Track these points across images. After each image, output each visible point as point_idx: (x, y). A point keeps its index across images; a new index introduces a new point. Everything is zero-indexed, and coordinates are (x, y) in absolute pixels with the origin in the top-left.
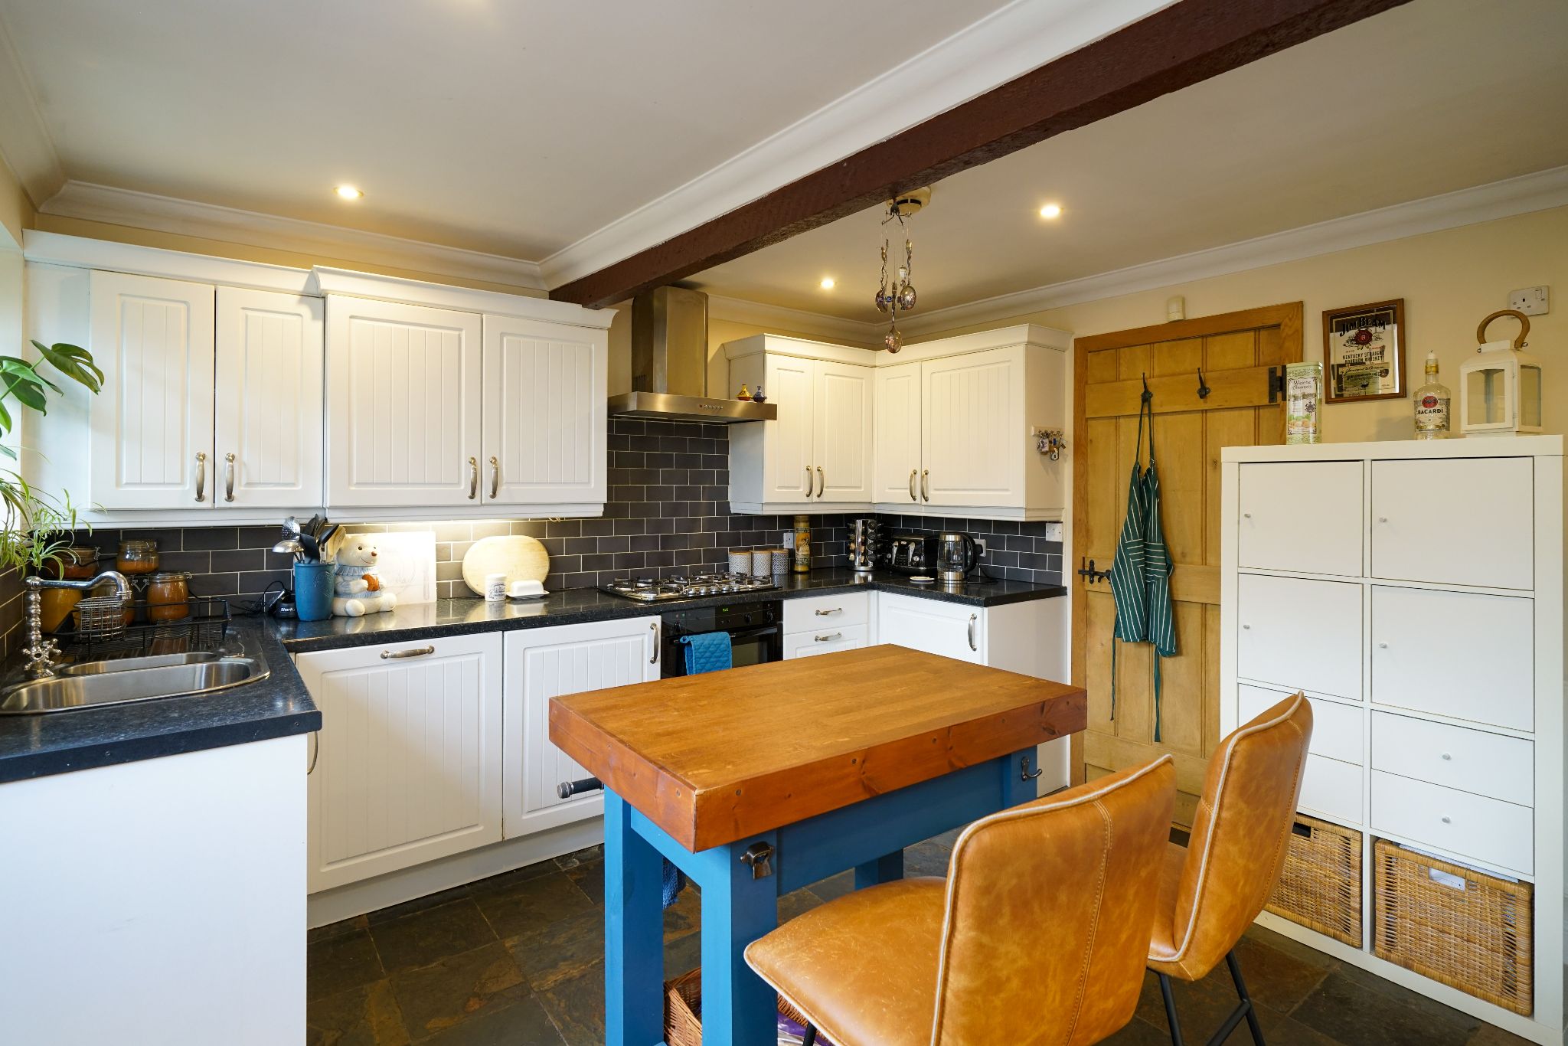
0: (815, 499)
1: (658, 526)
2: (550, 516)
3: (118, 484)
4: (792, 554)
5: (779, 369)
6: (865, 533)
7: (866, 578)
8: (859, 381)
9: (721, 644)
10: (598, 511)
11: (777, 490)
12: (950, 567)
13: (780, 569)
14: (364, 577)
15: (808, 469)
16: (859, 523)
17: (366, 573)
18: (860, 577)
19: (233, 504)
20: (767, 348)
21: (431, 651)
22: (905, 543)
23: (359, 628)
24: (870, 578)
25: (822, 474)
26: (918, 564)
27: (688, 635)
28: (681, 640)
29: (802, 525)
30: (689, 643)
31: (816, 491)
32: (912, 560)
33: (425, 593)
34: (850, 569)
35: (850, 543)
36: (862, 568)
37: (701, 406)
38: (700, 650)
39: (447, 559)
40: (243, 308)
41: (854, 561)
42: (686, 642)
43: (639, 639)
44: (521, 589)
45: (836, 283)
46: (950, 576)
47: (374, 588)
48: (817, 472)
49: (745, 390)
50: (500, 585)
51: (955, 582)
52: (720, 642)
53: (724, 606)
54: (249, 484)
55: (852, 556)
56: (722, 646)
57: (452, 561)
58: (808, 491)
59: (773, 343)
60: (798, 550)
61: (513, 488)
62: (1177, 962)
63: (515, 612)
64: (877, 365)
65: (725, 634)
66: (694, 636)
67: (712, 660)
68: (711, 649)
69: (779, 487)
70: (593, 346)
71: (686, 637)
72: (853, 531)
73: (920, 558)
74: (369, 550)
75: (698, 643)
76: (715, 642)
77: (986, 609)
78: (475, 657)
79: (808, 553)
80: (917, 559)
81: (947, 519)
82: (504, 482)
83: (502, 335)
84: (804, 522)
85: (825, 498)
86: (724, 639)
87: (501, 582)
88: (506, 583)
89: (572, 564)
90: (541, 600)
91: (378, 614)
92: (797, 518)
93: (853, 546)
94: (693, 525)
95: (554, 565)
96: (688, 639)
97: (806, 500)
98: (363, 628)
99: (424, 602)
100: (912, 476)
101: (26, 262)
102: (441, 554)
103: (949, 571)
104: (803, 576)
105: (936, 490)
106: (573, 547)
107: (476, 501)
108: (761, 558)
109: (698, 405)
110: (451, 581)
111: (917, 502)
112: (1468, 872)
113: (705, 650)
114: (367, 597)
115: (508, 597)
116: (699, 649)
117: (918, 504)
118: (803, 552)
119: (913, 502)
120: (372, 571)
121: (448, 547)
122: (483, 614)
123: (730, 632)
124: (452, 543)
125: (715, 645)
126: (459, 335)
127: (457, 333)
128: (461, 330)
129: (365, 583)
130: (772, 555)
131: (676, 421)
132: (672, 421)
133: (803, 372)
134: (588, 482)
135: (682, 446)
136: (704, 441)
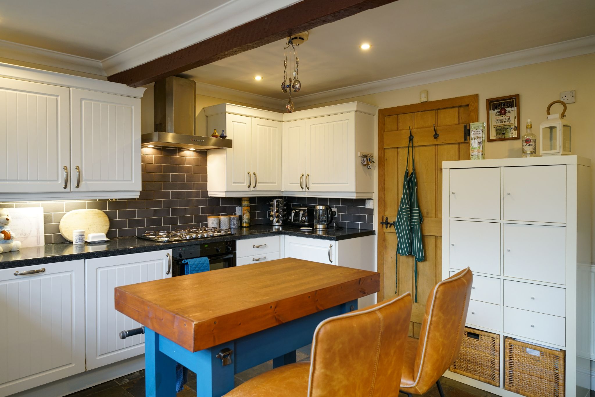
0: (252, 189)
1: (169, 204)
2: (109, 198)
4: (240, 218)
5: (233, 121)
6: (278, 206)
7: (278, 229)
8: (275, 128)
9: (204, 263)
10: (137, 195)
11: (232, 184)
12: (319, 222)
13: (234, 225)
14: (2, 232)
15: (249, 174)
16: (275, 201)
17: (3, 230)
18: (275, 229)
20: (227, 110)
21: (44, 270)
22: (298, 211)
24: (281, 229)
25: (256, 176)
26: (304, 221)
27: (187, 259)
28: (183, 262)
29: (245, 203)
30: (187, 263)
31: (253, 184)
32: (302, 219)
33: (38, 241)
34: (270, 224)
35: (270, 211)
36: (277, 224)
37: (192, 140)
38: (193, 267)
39: (50, 222)
41: (272, 221)
42: (185, 263)
43: (160, 261)
44: (93, 237)
45: (262, 78)
46: (320, 227)
47: (8, 238)
48: (253, 175)
49: (216, 132)
50: (82, 236)
51: (323, 230)
53: (206, 244)
55: (271, 218)
56: (205, 264)
57: (53, 223)
58: (248, 185)
59: (230, 108)
60: (244, 215)
61: (88, 183)
62: (415, 387)
63: (90, 249)
64: (283, 120)
65: (206, 258)
66: (190, 260)
68: (198, 266)
69: (234, 183)
70: (133, 107)
71: (186, 260)
72: (272, 205)
73: (305, 218)
74: (5, 217)
75: (192, 263)
76: (201, 263)
77: (337, 242)
78: (69, 274)
79: (249, 217)
80: (304, 219)
81: (318, 198)
82: (84, 179)
83: (82, 99)
84: (246, 201)
85: (257, 188)
86: (205, 261)
87: (81, 234)
88: (85, 234)
89: (123, 224)
90: (105, 243)
91: (10, 252)
92: (244, 199)
93: (272, 213)
94: (189, 203)
95: (112, 224)
96: (186, 261)
97: (247, 189)
98: (2, 259)
99: (38, 246)
100: (301, 177)
102: (47, 219)
103: (319, 224)
104: (246, 228)
105: (313, 184)
106: (122, 215)
107: (68, 190)
108: (224, 219)
109: (191, 139)
110: (53, 234)
111: (304, 190)
112: (541, 348)
113: (196, 266)
114: (3, 243)
115: (86, 242)
116: (193, 266)
117: (304, 191)
118: (246, 217)
119: (301, 190)
120: (6, 229)
121: (51, 216)
122: (73, 251)
123: (209, 257)
124: (53, 213)
125: (201, 264)
126: (57, 99)
127: (55, 98)
128: (58, 96)
129: (3, 235)
130: (230, 218)
131: (179, 148)
132: (177, 148)
133: (246, 123)
134: (131, 180)
135: (182, 161)
136: (194, 159)
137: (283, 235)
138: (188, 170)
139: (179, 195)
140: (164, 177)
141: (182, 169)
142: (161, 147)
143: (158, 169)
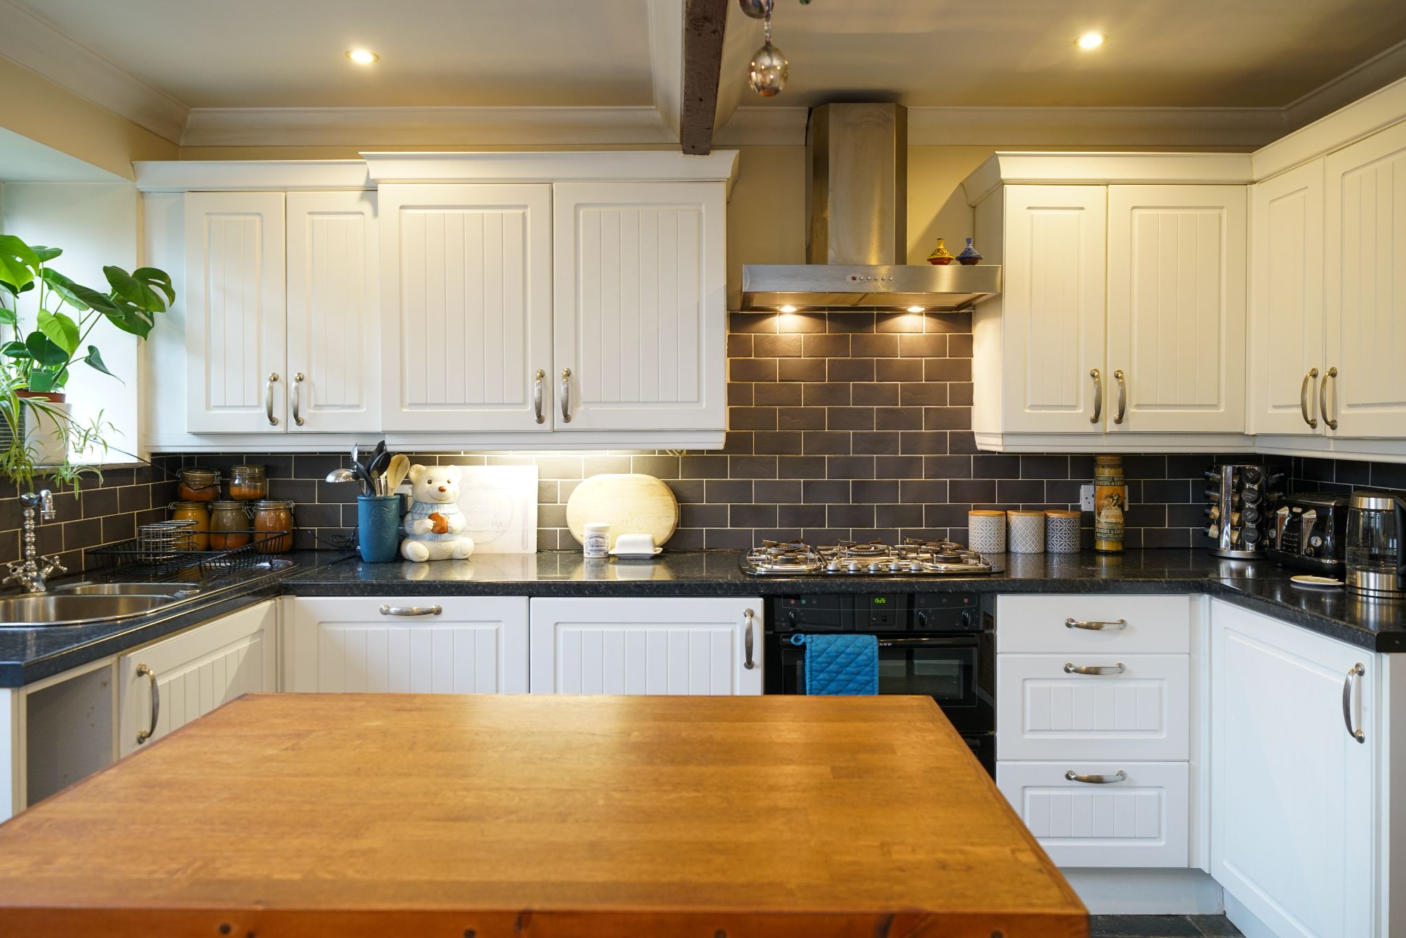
0: (1111, 426)
1: (849, 468)
2: (667, 447)
3: (208, 407)
4: (1088, 520)
5: (1029, 208)
6: (1239, 488)
7: (1241, 573)
8: (1216, 212)
9: (859, 654)
10: (717, 442)
11: (1027, 411)
12: (1374, 563)
13: (1061, 543)
14: (431, 517)
16: (1228, 470)
17: (435, 511)
18: (1231, 571)
19: (303, 429)
20: (1004, 175)
21: (438, 612)
22: (1299, 510)
23: (423, 575)
24: (1250, 572)
25: (1122, 384)
26: (1319, 552)
27: (806, 633)
28: (792, 640)
29: (1105, 473)
30: (804, 646)
31: (1110, 412)
32: (1309, 545)
33: (524, 543)
34: (1210, 553)
35: (1210, 507)
36: (1234, 554)
37: (854, 278)
38: (820, 659)
39: (553, 501)
40: (310, 213)
41: (1219, 539)
42: (800, 643)
43: (728, 629)
44: (624, 544)
45: (1106, 37)
46: (1372, 582)
47: (441, 529)
48: (1115, 381)
49: (941, 247)
50: (599, 536)
51: (1385, 595)
52: (857, 650)
53: (880, 595)
54: (317, 406)
55: (1213, 531)
56: (860, 658)
57: (559, 504)
58: (1092, 414)
59: (1012, 166)
60: (1099, 514)
61: (591, 409)
65: (873, 639)
66: (815, 636)
67: (841, 677)
68: (839, 660)
69: (1033, 407)
70: (704, 209)
71: (803, 635)
72: (1216, 486)
73: (1324, 540)
74: (436, 485)
75: (823, 646)
76: (848, 650)
77: (1386, 658)
78: (493, 627)
79: (1121, 521)
80: (1317, 542)
81: (1377, 465)
82: (582, 401)
83: (577, 206)
84: (1110, 466)
85: (1131, 424)
86: (866, 648)
87: (595, 533)
88: (607, 535)
89: (716, 516)
91: (451, 560)
92: (1100, 459)
93: (1215, 512)
94: (909, 467)
95: (686, 514)
96: (804, 638)
97: (1091, 428)
99: (523, 552)
100: (1306, 381)
101: (142, 194)
102: (544, 494)
103: (1368, 571)
104: (1111, 558)
105: (1350, 406)
106: (717, 492)
107: (546, 426)
108: (1022, 523)
109: (849, 278)
110: (558, 529)
111: (1318, 431)
113: (829, 660)
114: (431, 540)
115: (609, 556)
116: (819, 656)
117: (1320, 436)
118: (1108, 518)
119: (1308, 430)
120: (442, 511)
121: (554, 486)
123: (881, 635)
124: (559, 480)
125: (849, 654)
126: (524, 214)
127: (520, 211)
128: (525, 207)
129: (430, 524)
130: (1046, 519)
131: (878, 309)
132: (872, 309)
133: (1082, 209)
134: (699, 401)
135: (888, 347)
136: (927, 338)
137: (1206, 597)
138: (909, 372)
139: (877, 444)
140: (831, 394)
141: (886, 371)
142: (823, 309)
143: (815, 370)
